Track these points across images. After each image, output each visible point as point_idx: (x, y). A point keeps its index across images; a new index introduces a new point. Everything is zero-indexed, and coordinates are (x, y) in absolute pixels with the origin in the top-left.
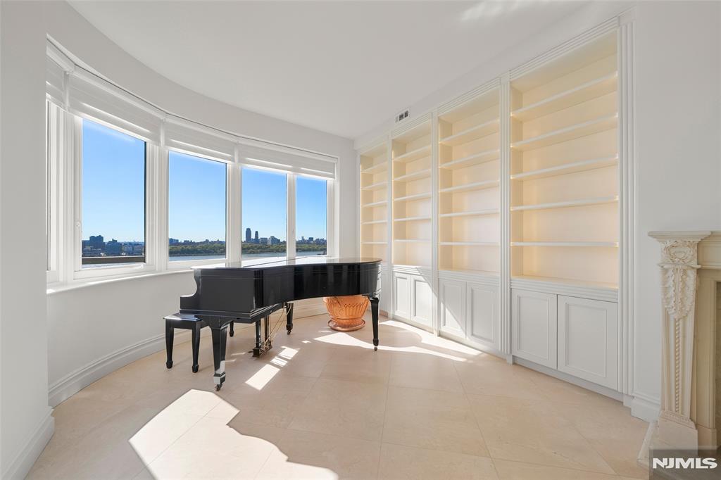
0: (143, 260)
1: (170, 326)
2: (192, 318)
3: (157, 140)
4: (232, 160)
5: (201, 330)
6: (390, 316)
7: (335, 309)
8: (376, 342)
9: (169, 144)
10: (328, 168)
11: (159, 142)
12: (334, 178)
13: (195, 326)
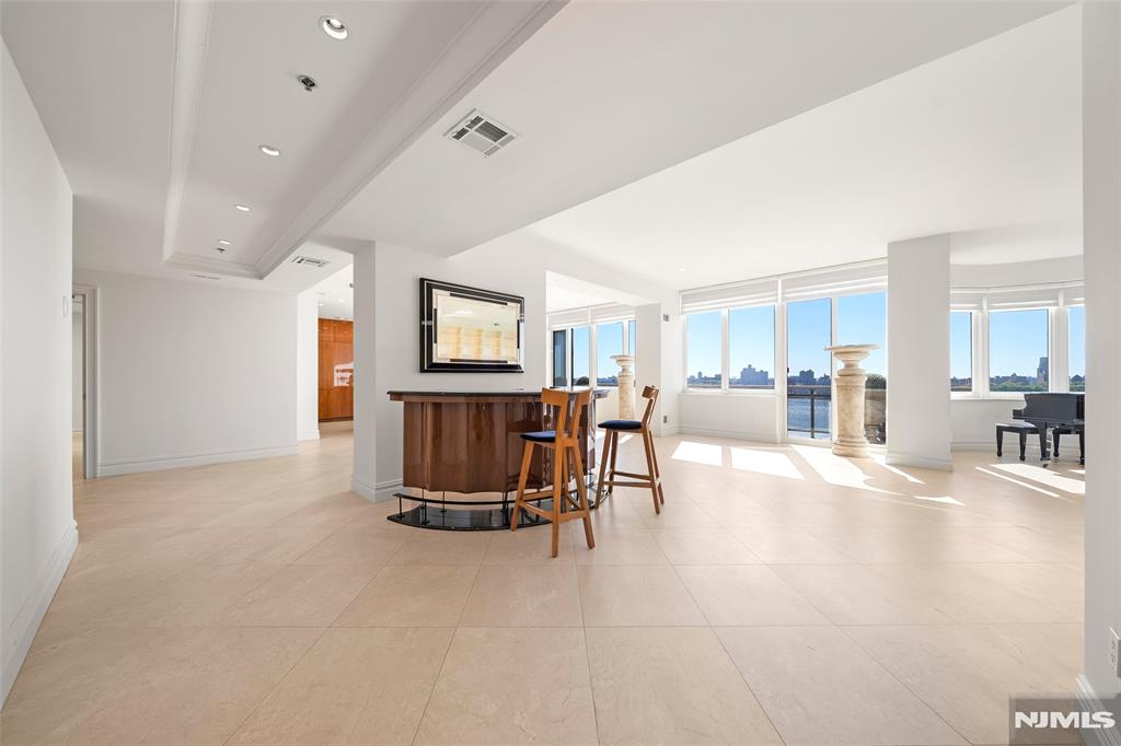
0: (970, 390)
1: (1000, 430)
2: (1022, 423)
3: (980, 308)
4: (1056, 304)
5: (1027, 436)
9: (989, 308)
11: (982, 309)
13: (1023, 432)
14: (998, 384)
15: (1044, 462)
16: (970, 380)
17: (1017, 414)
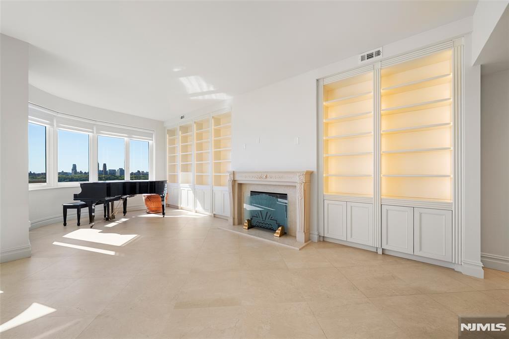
0: (45, 182)
1: (65, 208)
2: (79, 202)
3: (52, 125)
4: (93, 132)
5: (82, 209)
6: (180, 208)
7: (148, 203)
8: (164, 214)
9: (58, 126)
10: (150, 135)
11: (53, 126)
12: (152, 140)
13: (79, 207)
14: (63, 177)
15: (91, 225)
16: (45, 174)
17: (76, 197)
